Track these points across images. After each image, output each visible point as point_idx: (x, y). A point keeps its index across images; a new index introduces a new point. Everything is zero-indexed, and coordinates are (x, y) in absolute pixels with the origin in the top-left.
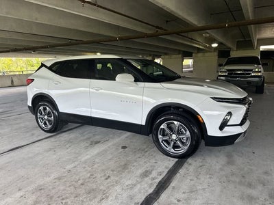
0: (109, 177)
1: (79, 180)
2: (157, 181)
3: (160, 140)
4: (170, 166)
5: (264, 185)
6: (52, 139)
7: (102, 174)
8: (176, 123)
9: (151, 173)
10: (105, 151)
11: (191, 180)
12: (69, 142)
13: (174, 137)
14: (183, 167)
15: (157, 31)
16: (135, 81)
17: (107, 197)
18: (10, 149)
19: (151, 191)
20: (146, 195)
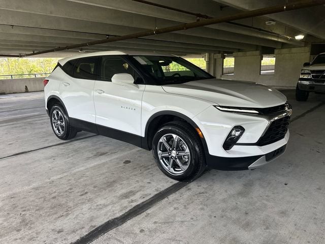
0: (86, 193)
1: (55, 192)
2: (134, 204)
3: (160, 157)
4: (163, 189)
5: (267, 228)
6: (61, 147)
7: (81, 190)
8: (174, 136)
9: (134, 194)
10: (104, 164)
11: (175, 209)
12: (76, 151)
13: (174, 153)
14: (177, 192)
15: (198, 20)
16: (135, 83)
17: (67, 215)
18: (15, 153)
19: (118, 215)
20: (110, 218)
